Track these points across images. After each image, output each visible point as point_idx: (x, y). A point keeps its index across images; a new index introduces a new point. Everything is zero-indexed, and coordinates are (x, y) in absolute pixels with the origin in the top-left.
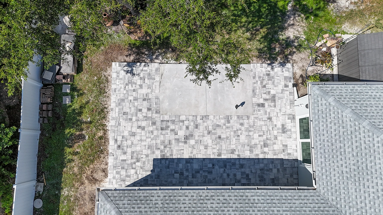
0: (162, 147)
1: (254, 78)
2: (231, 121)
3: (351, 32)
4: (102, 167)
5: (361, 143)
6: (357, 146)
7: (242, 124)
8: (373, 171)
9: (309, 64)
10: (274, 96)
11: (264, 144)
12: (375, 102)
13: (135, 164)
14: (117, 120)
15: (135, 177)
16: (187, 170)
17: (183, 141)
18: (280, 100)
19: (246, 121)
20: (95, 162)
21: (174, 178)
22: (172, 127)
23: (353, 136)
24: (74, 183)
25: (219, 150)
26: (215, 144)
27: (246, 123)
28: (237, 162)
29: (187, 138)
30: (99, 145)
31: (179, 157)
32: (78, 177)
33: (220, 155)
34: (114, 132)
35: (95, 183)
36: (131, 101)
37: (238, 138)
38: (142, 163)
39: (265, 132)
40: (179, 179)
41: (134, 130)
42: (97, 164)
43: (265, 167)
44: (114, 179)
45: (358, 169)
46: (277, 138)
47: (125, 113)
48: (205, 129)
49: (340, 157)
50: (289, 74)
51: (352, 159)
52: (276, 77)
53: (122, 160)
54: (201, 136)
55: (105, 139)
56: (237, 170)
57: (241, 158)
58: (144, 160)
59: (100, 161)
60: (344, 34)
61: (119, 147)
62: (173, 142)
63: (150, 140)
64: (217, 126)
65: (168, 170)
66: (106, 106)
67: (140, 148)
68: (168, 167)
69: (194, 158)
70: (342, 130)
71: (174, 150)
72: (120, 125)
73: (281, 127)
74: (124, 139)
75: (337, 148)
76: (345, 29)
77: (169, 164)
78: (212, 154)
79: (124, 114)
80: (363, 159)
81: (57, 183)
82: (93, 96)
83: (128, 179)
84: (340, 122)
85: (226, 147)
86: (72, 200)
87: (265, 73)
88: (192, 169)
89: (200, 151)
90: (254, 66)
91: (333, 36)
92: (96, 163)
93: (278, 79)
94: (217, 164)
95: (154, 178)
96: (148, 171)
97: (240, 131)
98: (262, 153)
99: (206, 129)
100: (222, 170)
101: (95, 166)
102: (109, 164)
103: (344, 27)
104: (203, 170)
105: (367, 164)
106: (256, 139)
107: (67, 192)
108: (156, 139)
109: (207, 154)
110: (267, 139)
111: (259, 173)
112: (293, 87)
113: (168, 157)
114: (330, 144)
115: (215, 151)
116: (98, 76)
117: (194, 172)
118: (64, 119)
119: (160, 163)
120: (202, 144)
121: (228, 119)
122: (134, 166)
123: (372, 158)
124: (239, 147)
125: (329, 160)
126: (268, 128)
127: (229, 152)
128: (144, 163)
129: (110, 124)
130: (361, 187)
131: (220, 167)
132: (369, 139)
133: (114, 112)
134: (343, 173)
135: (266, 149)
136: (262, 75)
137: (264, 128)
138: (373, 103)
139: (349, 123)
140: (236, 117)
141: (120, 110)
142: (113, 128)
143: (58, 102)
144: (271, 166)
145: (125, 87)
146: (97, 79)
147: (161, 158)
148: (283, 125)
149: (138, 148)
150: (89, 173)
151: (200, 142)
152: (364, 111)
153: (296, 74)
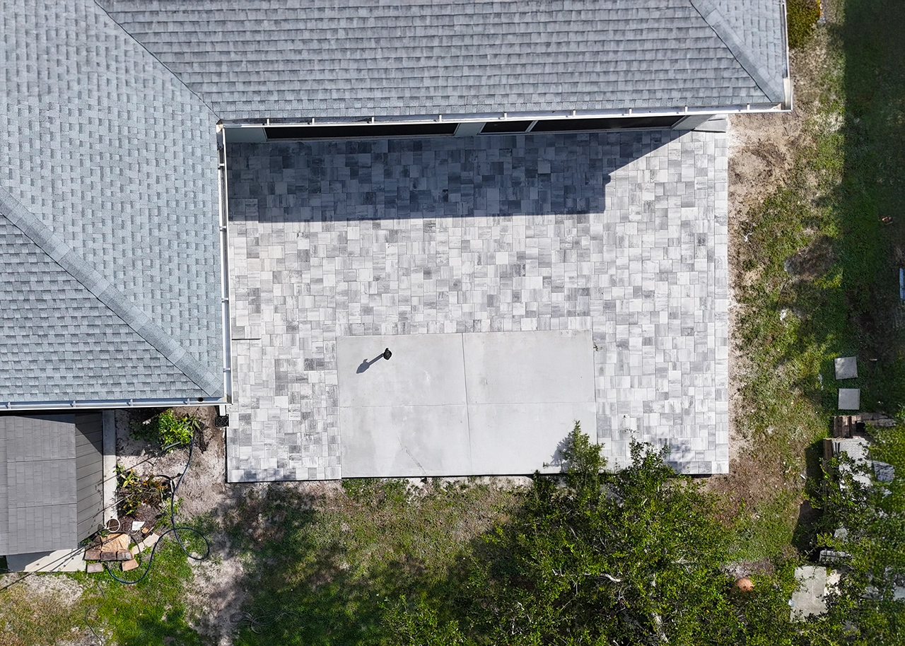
0: (585, 242)
1: (333, 440)
2: (395, 318)
3: (57, 581)
4: (745, 188)
5: (113, 236)
6: (123, 228)
7: (367, 311)
8: (87, 164)
9: (181, 482)
10: (280, 389)
11: (307, 260)
12: (62, 349)
13: (656, 197)
14: (711, 313)
15: (655, 163)
16: (516, 183)
17: (529, 261)
18: (264, 379)
19: (356, 319)
20: (762, 201)
21: (551, 162)
22: (558, 298)
23: (130, 254)
24: (814, 144)
25: (431, 239)
26: (442, 255)
27: (357, 313)
28: (381, 208)
29: (518, 269)
30: (752, 246)
31: (539, 218)
32: (804, 161)
33: (428, 227)
34: (717, 281)
35: (760, 144)
36: (675, 368)
37: (377, 273)
38: (637, 199)
39: (304, 292)
40: (539, 159)
41: (662, 288)
42: (758, 194)
43: (306, 197)
44: (711, 156)
45: (121, 170)
46: (274, 276)
47: (690, 332)
48: (468, 294)
49: (162, 203)
50: (238, 453)
51: (135, 197)
52: (273, 442)
53: (693, 206)
54: (479, 275)
55: (739, 262)
56: (382, 186)
57: (372, 222)
58: (634, 208)
59: (749, 203)
60: (78, 571)
61: (702, 241)
62: (554, 258)
63: (619, 262)
64: (433, 303)
65: (568, 183)
66: (738, 353)
67: (645, 238)
68: (567, 190)
69: (499, 215)
70: (155, 272)
71: (552, 236)
72: (701, 299)
73: (263, 306)
74: (689, 262)
75: (169, 226)
76: (74, 588)
77: (565, 198)
78: (450, 229)
79: (692, 329)
80: (109, 194)
81: (858, 143)
82: (775, 381)
83: (674, 157)
84: (158, 293)
85: (410, 246)
86: (817, 102)
87: (303, 453)
88: (502, 186)
89: (480, 236)
90: (333, 471)
91: (110, 567)
92: (760, 198)
93: (269, 436)
94: (435, 201)
95: (605, 161)
96: (621, 179)
97: (372, 292)
98: (315, 234)
99: (464, 294)
100: (423, 186)
101: (763, 190)
102: (726, 194)
103: (75, 593)
104: (473, 185)
105: (102, 180)
106: (329, 273)
107: (831, 122)
108: (602, 263)
109: (462, 227)
110: (300, 273)
111: (322, 182)
112: (227, 418)
113: (569, 216)
114: (184, 236)
115: (440, 237)
116: (764, 437)
117: (498, 178)
118: (849, 315)
119: (591, 199)
120: (476, 255)
121: (405, 325)
122: (660, 191)
123: (88, 197)
124: (375, 248)
125: (186, 196)
126: (297, 301)
127: (403, 235)
128: (632, 200)
129: (726, 303)
130: (116, 123)
131: (427, 193)
132: (96, 246)
133: (719, 334)
134: (156, 159)
135: (304, 244)
136: (311, 447)
137: (307, 301)
138: (69, 347)
139: (139, 289)
140: (383, 331)
141: (704, 340)
142: (720, 290)
143: (868, 362)
144: (291, 200)
145: (691, 403)
146: (767, 426)
147: (586, 215)
148: (258, 310)
149: (649, 238)
150: (777, 172)
151: (482, 259)
152: (97, 323)
153: (218, 453)
